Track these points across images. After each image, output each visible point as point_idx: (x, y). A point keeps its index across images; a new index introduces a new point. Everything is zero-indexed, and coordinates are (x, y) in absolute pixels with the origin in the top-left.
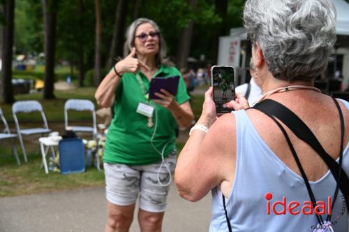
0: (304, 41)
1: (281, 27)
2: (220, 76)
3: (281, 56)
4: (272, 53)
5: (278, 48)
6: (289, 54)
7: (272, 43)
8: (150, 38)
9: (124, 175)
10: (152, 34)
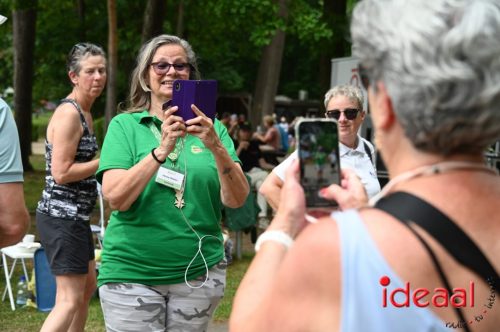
0: (470, 84)
1: (427, 57)
2: (313, 139)
3: (428, 112)
4: (411, 106)
5: (422, 97)
6: (444, 106)
7: (412, 86)
8: (172, 70)
9: (140, 301)
10: (178, 65)
